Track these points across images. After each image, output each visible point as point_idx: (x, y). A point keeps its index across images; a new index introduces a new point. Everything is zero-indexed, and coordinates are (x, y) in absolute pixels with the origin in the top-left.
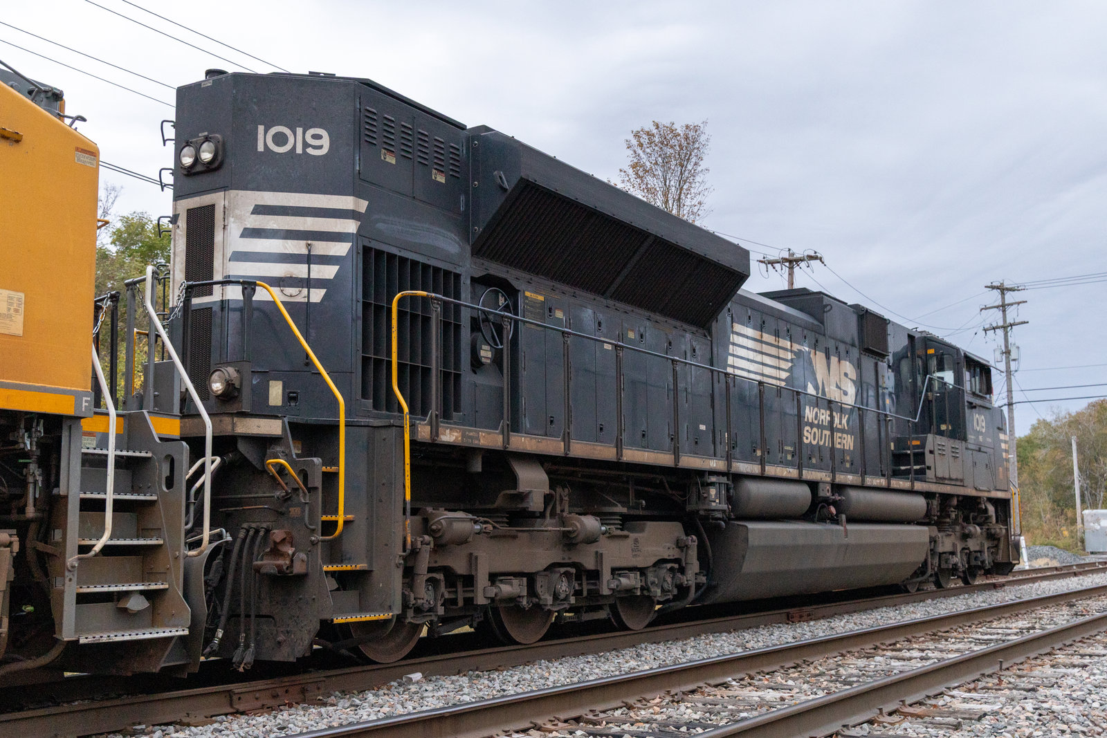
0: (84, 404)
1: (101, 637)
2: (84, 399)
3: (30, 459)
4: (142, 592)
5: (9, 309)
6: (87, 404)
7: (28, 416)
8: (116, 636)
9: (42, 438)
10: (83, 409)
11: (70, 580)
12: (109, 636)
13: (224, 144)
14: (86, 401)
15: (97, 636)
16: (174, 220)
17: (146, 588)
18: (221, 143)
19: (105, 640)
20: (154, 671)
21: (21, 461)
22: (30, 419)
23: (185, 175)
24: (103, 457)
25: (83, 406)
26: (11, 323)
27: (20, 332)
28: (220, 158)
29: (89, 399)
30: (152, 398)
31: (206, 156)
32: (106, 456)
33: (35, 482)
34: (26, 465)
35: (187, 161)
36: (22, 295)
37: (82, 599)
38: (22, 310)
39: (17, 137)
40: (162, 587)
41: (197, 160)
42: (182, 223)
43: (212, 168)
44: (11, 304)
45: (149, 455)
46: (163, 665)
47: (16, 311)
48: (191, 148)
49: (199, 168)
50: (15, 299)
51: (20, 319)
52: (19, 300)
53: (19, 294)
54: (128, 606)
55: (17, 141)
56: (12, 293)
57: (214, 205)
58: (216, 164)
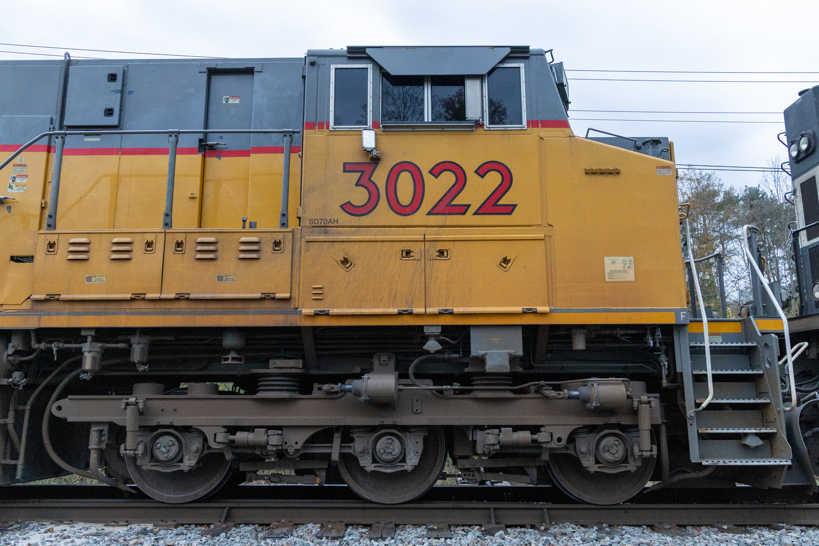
0: (682, 316)
1: (719, 462)
2: (682, 313)
3: (660, 352)
4: (756, 434)
5: (624, 267)
6: (684, 316)
7: (651, 327)
8: (730, 462)
9: (662, 338)
10: (682, 319)
11: (691, 425)
12: (724, 462)
13: (814, 135)
14: (683, 314)
15: (716, 461)
16: (794, 192)
17: (758, 431)
18: (811, 135)
19: (721, 463)
20: (778, 488)
21: (656, 353)
22: (653, 328)
23: (795, 163)
24: (702, 348)
25: (682, 317)
26: (627, 275)
27: (633, 279)
28: (812, 145)
29: (685, 313)
30: (761, 308)
31: (804, 147)
32: (704, 347)
33: (665, 365)
34: (659, 356)
35: (794, 154)
36: (632, 258)
37: (702, 437)
38: (633, 266)
39: (617, 171)
40: (771, 431)
41: (799, 152)
42: (799, 193)
43: (810, 152)
44: (625, 264)
45: (755, 344)
46: (784, 484)
47: (629, 267)
48: (795, 145)
49: (802, 156)
50: (628, 261)
51: (632, 272)
52: (630, 261)
53: (630, 257)
54: (746, 443)
55: (618, 173)
56: (625, 258)
57: (814, 176)
58: (811, 149)
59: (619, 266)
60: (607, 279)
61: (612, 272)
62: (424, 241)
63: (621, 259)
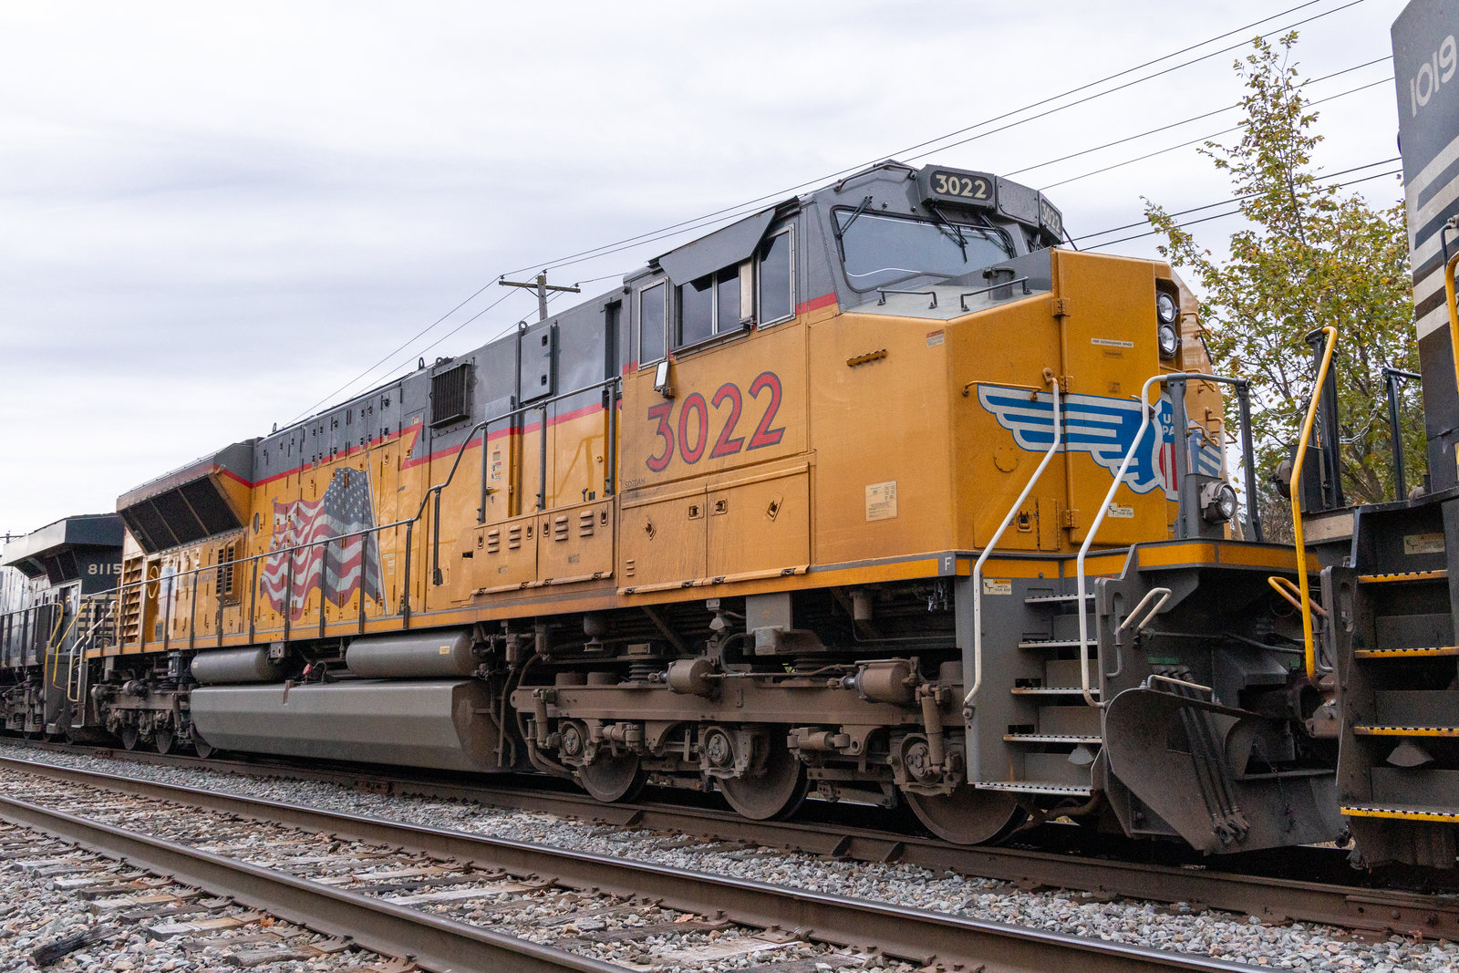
59: (880, 498)
60: (868, 519)
61: (874, 507)
62: (706, 493)
63: (883, 485)
